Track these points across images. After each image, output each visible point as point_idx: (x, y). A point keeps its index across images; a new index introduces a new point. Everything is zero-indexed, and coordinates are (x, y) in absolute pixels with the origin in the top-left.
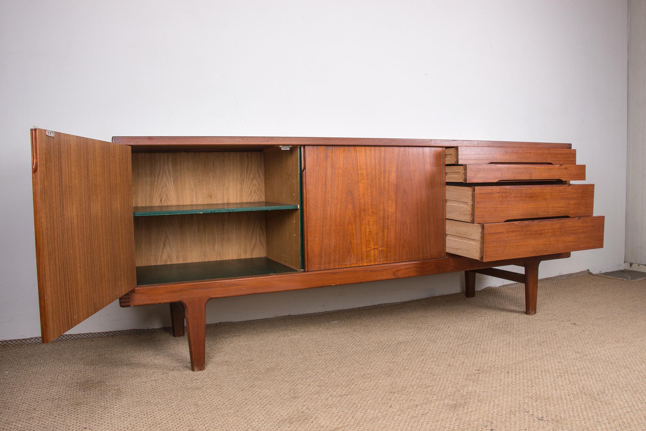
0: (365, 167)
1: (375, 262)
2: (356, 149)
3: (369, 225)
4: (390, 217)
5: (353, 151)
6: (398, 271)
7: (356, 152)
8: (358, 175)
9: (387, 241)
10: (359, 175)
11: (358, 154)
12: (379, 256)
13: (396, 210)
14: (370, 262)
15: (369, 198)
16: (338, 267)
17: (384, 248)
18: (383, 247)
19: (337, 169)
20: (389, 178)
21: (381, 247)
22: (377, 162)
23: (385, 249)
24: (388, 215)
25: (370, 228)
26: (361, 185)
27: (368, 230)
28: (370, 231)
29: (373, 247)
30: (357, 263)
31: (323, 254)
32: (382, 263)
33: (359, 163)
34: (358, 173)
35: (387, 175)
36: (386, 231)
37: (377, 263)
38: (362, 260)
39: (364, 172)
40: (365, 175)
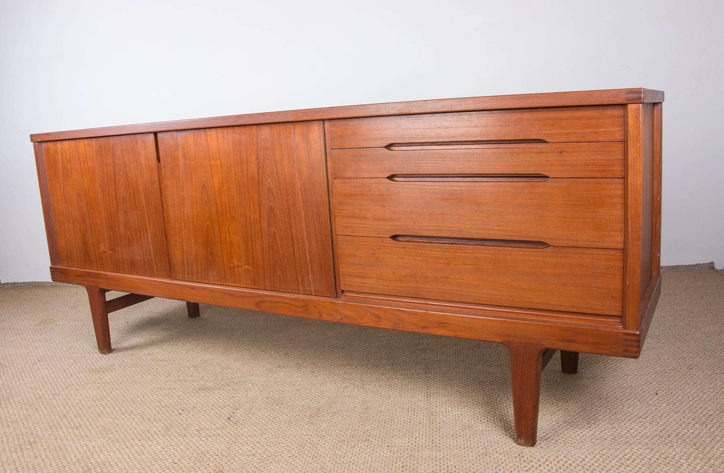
0: (218, 156)
1: (240, 284)
2: (206, 133)
3: (229, 234)
4: (253, 225)
5: (204, 135)
6: (262, 302)
7: (207, 137)
8: (211, 166)
9: (253, 258)
10: (213, 167)
11: (209, 138)
12: (244, 276)
13: (260, 217)
14: (235, 283)
15: (226, 198)
16: (201, 282)
17: (249, 267)
18: (249, 265)
19: (189, 160)
20: (247, 170)
21: (247, 265)
22: (231, 149)
23: (251, 269)
24: (251, 223)
25: (230, 237)
26: (216, 180)
27: (229, 240)
28: (231, 242)
29: (236, 263)
30: (220, 281)
31: (185, 262)
32: (249, 286)
33: (210, 151)
34: (211, 164)
35: (245, 167)
36: (250, 244)
37: (242, 285)
38: (226, 278)
39: (218, 162)
40: (219, 167)
